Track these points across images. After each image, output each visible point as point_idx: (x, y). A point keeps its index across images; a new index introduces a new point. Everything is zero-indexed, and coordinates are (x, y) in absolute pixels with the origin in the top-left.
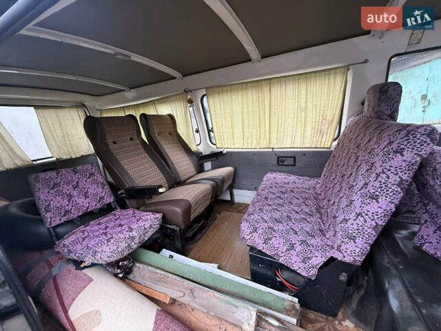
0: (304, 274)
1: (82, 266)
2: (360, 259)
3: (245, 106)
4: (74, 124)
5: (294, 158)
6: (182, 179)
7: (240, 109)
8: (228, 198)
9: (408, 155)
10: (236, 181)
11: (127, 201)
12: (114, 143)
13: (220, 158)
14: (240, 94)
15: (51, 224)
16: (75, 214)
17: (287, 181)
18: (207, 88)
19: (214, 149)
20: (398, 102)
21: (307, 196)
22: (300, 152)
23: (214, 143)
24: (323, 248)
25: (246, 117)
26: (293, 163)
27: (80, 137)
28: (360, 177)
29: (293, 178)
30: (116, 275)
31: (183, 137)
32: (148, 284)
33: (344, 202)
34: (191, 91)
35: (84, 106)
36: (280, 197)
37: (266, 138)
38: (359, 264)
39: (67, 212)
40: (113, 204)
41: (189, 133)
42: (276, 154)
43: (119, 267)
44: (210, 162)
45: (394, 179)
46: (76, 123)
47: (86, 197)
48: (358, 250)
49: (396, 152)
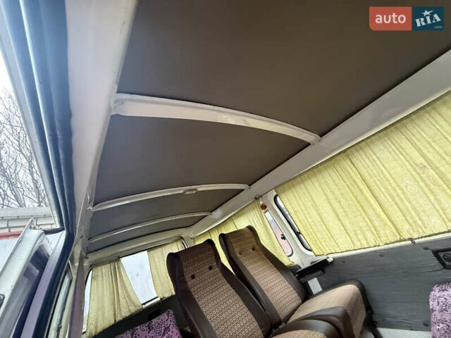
6: (281, 317)
7: (324, 197)
12: (193, 277)
13: (327, 269)
18: (275, 188)
19: (313, 258)
23: (309, 248)
25: (336, 205)
34: (261, 196)
35: (182, 238)
44: (316, 279)
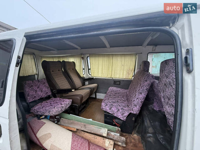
0: (122, 119)
1: (41, 118)
2: (138, 112)
3: (103, 62)
4: (28, 61)
5: (120, 82)
6: (77, 88)
8: (94, 96)
9: (148, 82)
10: (98, 90)
11: (56, 95)
12: (53, 71)
13: (92, 80)
14: (102, 58)
15: (29, 101)
16: (37, 98)
17: (117, 90)
18: (90, 54)
19: (90, 76)
20: (149, 67)
21: (124, 95)
22: (122, 80)
24: (128, 110)
25: (103, 66)
26: (119, 84)
27: (30, 67)
28: (138, 88)
29: (119, 89)
30: (54, 122)
31: (78, 71)
32: (67, 125)
33: (134, 95)
34: (83, 54)
35: (34, 54)
36: (115, 95)
37: (110, 74)
38: (138, 114)
39: (35, 97)
40: (50, 96)
41: (81, 70)
42: (113, 80)
43: (56, 118)
44: (88, 82)
45: (145, 88)
46: (29, 61)
47: (42, 92)
48: (137, 109)
49: (145, 81)
